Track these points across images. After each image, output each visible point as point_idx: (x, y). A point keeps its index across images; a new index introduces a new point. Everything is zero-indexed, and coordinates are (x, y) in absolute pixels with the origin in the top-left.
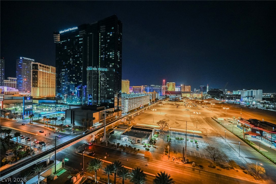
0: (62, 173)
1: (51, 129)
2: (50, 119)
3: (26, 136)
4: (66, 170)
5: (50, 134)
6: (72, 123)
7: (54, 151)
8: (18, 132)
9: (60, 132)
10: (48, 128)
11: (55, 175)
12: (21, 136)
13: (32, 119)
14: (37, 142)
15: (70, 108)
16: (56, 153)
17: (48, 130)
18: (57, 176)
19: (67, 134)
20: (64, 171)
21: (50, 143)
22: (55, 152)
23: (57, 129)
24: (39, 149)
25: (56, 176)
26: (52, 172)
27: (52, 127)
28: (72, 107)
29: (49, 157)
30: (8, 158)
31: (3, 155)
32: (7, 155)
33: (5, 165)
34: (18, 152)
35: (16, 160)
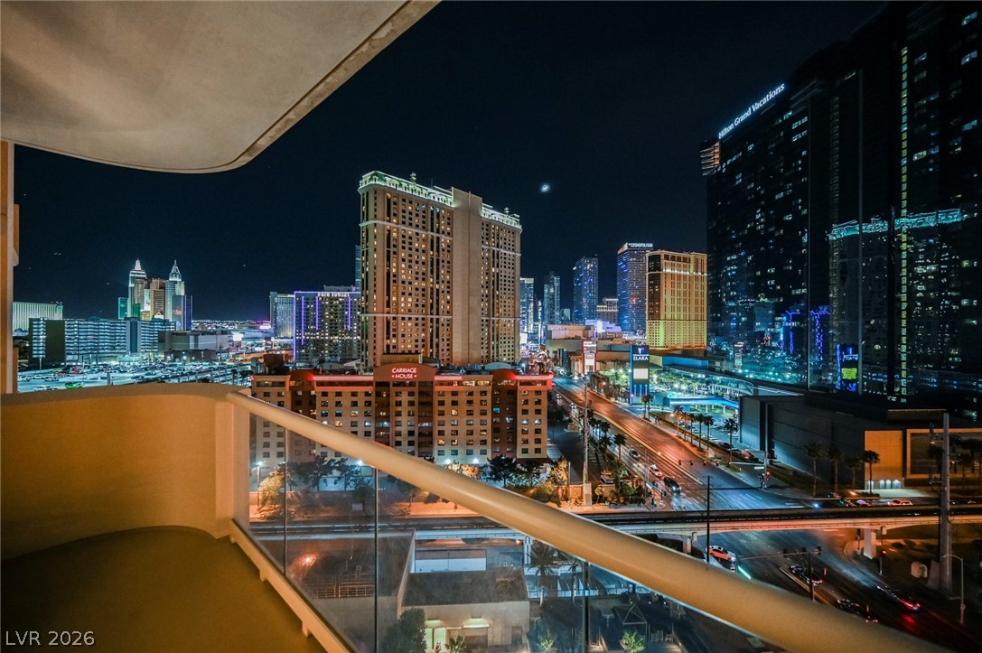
1: (694, 450)
2: (692, 416)
5: (692, 464)
6: (762, 448)
7: (703, 522)
8: (621, 433)
9: (722, 467)
10: (688, 445)
13: (649, 408)
14: (656, 474)
15: (756, 391)
16: (711, 532)
17: (685, 448)
19: (746, 484)
21: (693, 492)
22: (706, 525)
23: (711, 454)
24: (665, 497)
27: (695, 442)
28: (764, 391)
29: (689, 533)
30: (605, 490)
31: (595, 478)
32: (603, 482)
33: (599, 502)
34: (622, 483)
35: (618, 501)
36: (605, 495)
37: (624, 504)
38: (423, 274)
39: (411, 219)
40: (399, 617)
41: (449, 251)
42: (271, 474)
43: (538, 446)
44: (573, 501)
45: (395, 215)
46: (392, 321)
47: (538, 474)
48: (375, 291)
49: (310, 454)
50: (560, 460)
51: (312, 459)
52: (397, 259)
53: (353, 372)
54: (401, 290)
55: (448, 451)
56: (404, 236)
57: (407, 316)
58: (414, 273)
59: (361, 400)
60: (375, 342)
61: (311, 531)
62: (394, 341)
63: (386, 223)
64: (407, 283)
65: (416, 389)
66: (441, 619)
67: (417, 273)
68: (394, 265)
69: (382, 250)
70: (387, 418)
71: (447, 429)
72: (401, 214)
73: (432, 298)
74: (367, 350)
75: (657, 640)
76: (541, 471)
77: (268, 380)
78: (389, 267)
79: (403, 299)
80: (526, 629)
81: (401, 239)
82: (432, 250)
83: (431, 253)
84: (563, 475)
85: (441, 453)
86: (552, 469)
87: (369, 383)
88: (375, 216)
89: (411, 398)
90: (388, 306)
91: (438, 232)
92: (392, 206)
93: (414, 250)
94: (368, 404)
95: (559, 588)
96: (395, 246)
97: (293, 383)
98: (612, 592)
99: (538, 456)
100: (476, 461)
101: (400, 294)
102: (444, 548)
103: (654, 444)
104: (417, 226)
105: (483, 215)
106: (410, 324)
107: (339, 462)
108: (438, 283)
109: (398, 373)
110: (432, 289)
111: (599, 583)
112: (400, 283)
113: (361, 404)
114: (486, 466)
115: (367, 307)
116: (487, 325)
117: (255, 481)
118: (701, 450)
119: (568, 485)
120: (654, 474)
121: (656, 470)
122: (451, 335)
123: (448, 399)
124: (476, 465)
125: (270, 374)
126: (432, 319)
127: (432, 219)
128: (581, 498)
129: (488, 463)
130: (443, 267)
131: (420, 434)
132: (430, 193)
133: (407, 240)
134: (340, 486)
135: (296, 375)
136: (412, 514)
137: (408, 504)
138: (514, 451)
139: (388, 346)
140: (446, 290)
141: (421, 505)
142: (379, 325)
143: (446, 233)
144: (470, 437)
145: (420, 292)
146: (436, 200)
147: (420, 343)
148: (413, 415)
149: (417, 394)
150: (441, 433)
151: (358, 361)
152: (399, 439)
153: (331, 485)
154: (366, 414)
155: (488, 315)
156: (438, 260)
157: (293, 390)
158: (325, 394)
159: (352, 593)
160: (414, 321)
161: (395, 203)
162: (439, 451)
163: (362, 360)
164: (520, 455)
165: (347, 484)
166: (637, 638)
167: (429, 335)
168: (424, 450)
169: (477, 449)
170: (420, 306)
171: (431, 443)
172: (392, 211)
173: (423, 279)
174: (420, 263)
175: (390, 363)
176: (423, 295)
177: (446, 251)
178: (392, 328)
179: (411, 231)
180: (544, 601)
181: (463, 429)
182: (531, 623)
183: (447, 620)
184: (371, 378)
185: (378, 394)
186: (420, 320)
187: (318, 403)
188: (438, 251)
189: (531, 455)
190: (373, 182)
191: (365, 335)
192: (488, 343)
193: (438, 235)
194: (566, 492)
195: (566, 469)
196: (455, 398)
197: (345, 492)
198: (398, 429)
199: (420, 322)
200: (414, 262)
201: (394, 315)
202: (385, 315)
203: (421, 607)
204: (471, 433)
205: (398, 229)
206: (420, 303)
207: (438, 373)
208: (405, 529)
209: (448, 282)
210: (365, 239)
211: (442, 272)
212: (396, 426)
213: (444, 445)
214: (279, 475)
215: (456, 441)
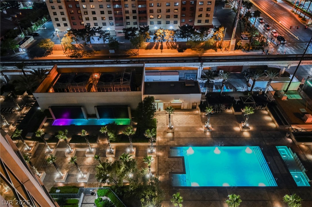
0: (294, 98)
1: (299, 19)
3: (266, 21)
4: (302, 97)
5: (298, 28)
7: (297, 60)
8: (258, 10)
10: (297, 17)
11: (285, 94)
12: (260, 19)
14: (275, 35)
17: (295, 18)
18: (287, 98)
20: (298, 97)
21: (293, 43)
22: (299, 62)
25: (285, 96)
26: (282, 89)
27: (303, 15)
29: (286, 65)
30: (243, 43)
31: (238, 37)
32: (242, 38)
33: (238, 49)
34: (253, 39)
35: (249, 49)
36: (242, 46)
37: (252, 50)
40: (143, 99)
42: (64, 35)
43: (207, 18)
44: (224, 48)
47: (207, 35)
49: (81, 24)
50: (221, 27)
51: (82, 28)
55: (155, 21)
61: (93, 63)
66: (161, 100)
70: (119, 2)
71: (155, 9)
75: (258, 109)
76: (208, 33)
80: (199, 104)
84: (221, 35)
85: (152, 23)
86: (215, 32)
95: (214, 88)
98: (239, 90)
99: (207, 24)
100: (171, 27)
102: (158, 71)
103: (277, 16)
107: (98, 29)
111: (233, 86)
114: (178, 30)
117: (58, 39)
118: (304, 19)
119: (223, 40)
120: (273, 35)
121: (275, 33)
124: (173, 30)
128: (228, 47)
129: (179, 28)
131: (139, 12)
134: (101, 41)
136: (140, 55)
137: (137, 50)
138: (193, 21)
141: (144, 50)
144: (168, 14)
150: (151, 11)
152: (127, 15)
153: (96, 40)
159: (120, 90)
162: (151, 22)
164: (196, 24)
165: (104, 41)
166: (251, 109)
168: (142, 21)
169: (172, 20)
171: (146, 17)
180: (207, 94)
181: (164, 9)
182: (201, 102)
183: (163, 100)
189: (203, 24)
194: (221, 44)
195: (223, 32)
197: (104, 44)
198: (127, 9)
203: (153, 95)
204: (168, 11)
208: (139, 62)
212: (125, 7)
213: (153, 18)
214: (69, 36)
215: (160, 16)
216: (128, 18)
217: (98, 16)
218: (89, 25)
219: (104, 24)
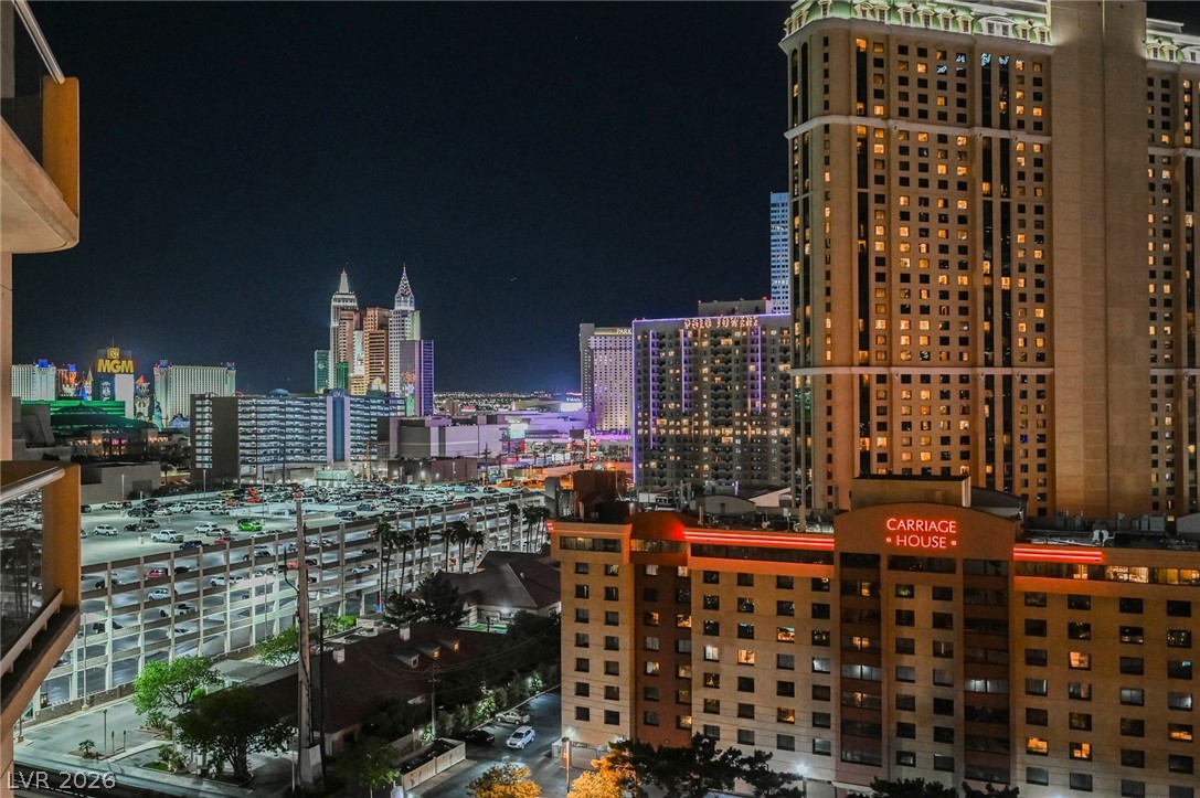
38: (963, 250)
39: (923, 99)
41: (1039, 177)
42: (594, 763)
45: (879, 94)
46: (874, 387)
48: (828, 307)
49: (678, 727)
51: (685, 743)
52: (887, 213)
53: (780, 525)
54: (899, 299)
55: (1057, 772)
56: (904, 150)
57: (916, 372)
58: (935, 250)
59: (802, 600)
60: (829, 442)
62: (881, 441)
63: (854, 120)
64: (915, 278)
65: (956, 581)
67: (944, 249)
68: (879, 231)
69: (847, 195)
70: (872, 656)
71: (1058, 707)
72: (895, 89)
73: (989, 318)
74: (808, 464)
77: (584, 533)
78: (866, 238)
79: (903, 325)
81: (896, 158)
82: (987, 177)
83: (985, 187)
85: (1035, 777)
87: (824, 557)
88: (826, 105)
89: (941, 607)
90: (864, 345)
91: (1005, 125)
92: (871, 70)
93: (933, 184)
94: (820, 611)
96: (880, 180)
97: (636, 545)
101: (896, 309)
104: (942, 116)
105: (1149, 56)
106: (924, 395)
107: (750, 761)
108: (1006, 273)
109: (902, 533)
110: (989, 290)
112: (896, 279)
113: (802, 609)
115: (807, 349)
116: (1170, 394)
117: (560, 774)
122: (1049, 424)
123: (1058, 618)
125: (587, 519)
126: (990, 380)
127: (987, 90)
130: (1022, 224)
131: (970, 713)
132: (978, 17)
133: (914, 159)
135: (644, 524)
139: (865, 456)
140: (1032, 292)
142: (840, 396)
143: (1029, 125)
144: (1134, 743)
145: (954, 303)
146: (998, 32)
147: (955, 448)
148: (949, 654)
149: (958, 595)
150: (1037, 718)
151: (786, 493)
152: (906, 717)
154: (819, 641)
155: (1173, 362)
156: (1005, 207)
157: (638, 562)
158: (711, 577)
160: (937, 386)
161: (879, 63)
162: (1030, 771)
163: (798, 491)
167: (981, 425)
168: (983, 759)
169: (1157, 782)
170: (954, 341)
171: (1006, 744)
172: (872, 86)
173: (963, 266)
174: (953, 219)
175: (879, 501)
176: (963, 311)
177: (1029, 177)
178: (874, 404)
179: (924, 132)
181: (1107, 714)
184: (829, 544)
185: (848, 589)
186: (954, 381)
187: (696, 602)
188: (1005, 179)
190: (820, 16)
191: (803, 427)
192: (1177, 450)
193: (1005, 134)
196: (1080, 617)
198: (906, 689)
199: (955, 387)
200: (934, 219)
201: (882, 371)
202: (857, 371)
204: (1136, 728)
205: (888, 132)
206: (954, 335)
207: (1024, 539)
209: (1039, 269)
210: (800, 170)
211: (1020, 238)
212: (898, 680)
213: (1045, 754)
214: (610, 768)
215: (1086, 747)
216: (906, 731)
217: (764, 700)
218: (713, 733)
219: (786, 743)
